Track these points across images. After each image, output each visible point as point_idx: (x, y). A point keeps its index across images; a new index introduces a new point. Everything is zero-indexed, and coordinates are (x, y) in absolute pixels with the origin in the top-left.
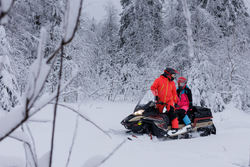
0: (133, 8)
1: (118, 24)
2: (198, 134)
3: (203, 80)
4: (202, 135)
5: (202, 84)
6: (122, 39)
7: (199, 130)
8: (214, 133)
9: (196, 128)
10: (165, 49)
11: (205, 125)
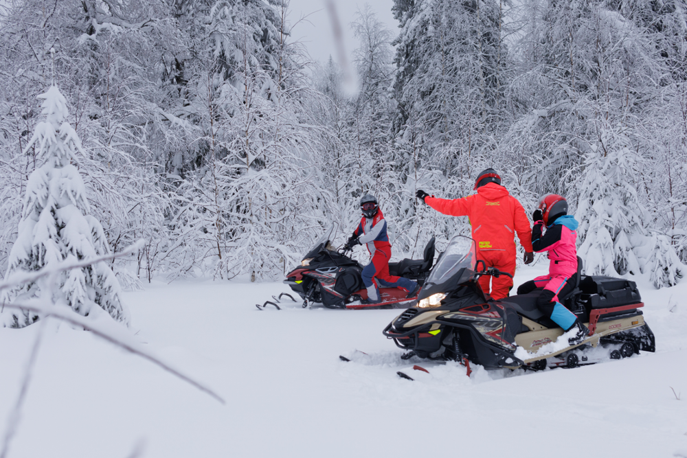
0: (425, 24)
1: (391, 67)
2: (604, 352)
3: (618, 203)
4: (615, 355)
5: (617, 214)
6: (402, 106)
7: (605, 341)
8: (651, 348)
9: (597, 336)
10: (515, 127)
11: (623, 325)
